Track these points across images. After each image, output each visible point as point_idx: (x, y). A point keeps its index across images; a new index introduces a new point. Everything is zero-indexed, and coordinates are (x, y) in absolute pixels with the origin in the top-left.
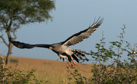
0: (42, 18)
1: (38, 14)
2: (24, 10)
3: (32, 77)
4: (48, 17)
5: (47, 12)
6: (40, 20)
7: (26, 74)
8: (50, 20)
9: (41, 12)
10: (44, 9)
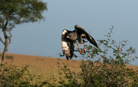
0: (36, 18)
1: (32, 15)
2: (19, 11)
3: (26, 72)
4: (40, 17)
5: (40, 13)
6: (33, 20)
7: (21, 69)
8: (42, 20)
9: (34, 13)
10: (37, 10)
